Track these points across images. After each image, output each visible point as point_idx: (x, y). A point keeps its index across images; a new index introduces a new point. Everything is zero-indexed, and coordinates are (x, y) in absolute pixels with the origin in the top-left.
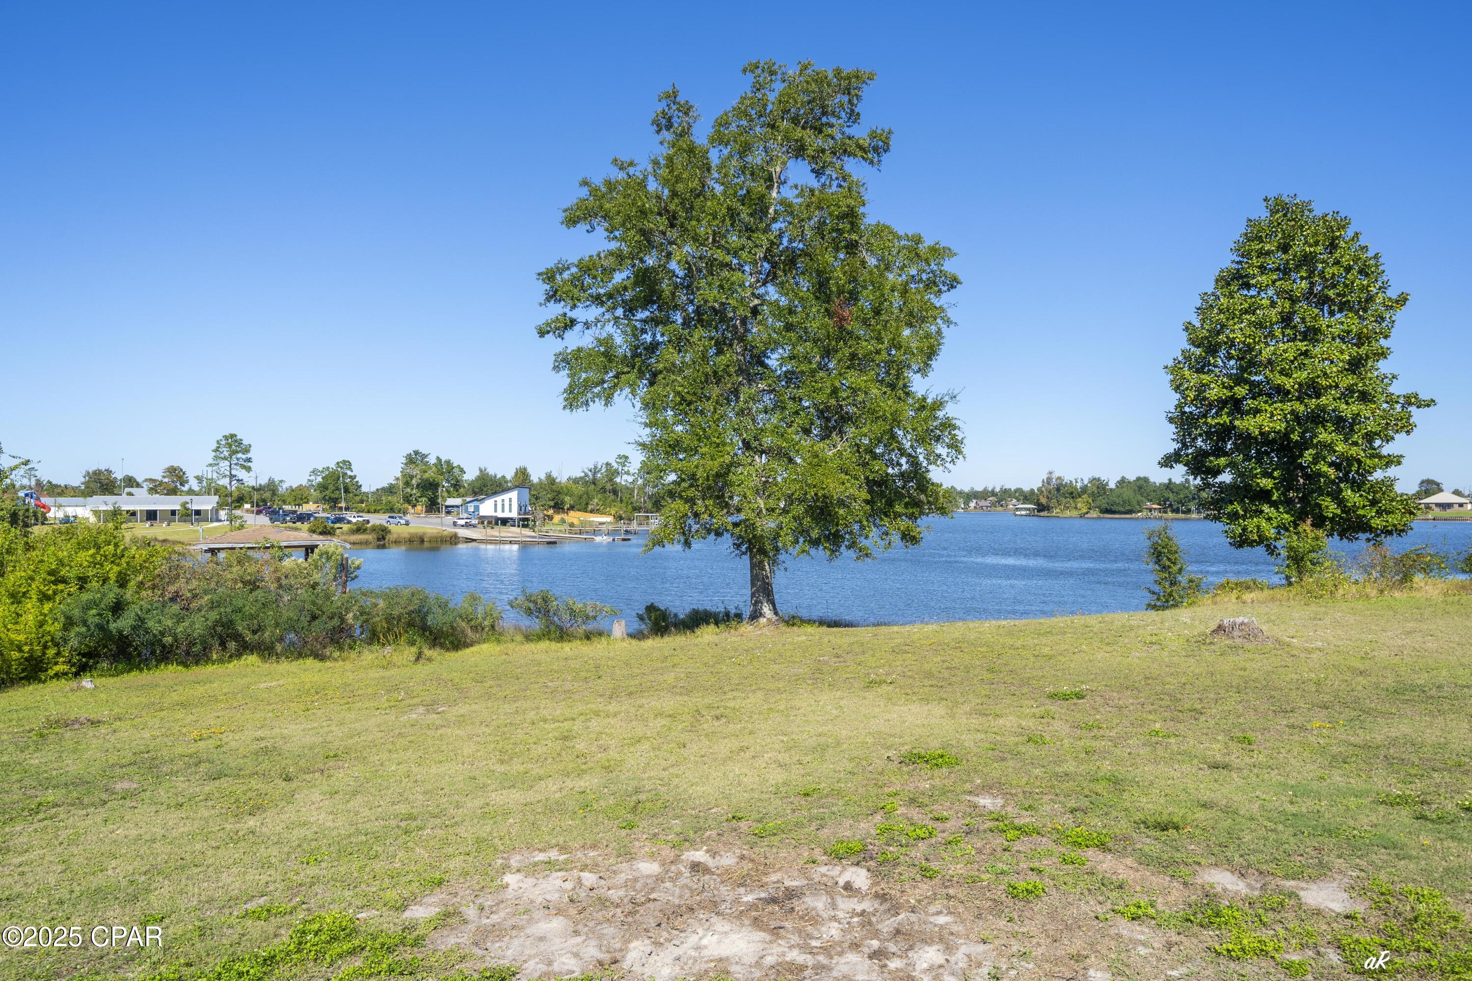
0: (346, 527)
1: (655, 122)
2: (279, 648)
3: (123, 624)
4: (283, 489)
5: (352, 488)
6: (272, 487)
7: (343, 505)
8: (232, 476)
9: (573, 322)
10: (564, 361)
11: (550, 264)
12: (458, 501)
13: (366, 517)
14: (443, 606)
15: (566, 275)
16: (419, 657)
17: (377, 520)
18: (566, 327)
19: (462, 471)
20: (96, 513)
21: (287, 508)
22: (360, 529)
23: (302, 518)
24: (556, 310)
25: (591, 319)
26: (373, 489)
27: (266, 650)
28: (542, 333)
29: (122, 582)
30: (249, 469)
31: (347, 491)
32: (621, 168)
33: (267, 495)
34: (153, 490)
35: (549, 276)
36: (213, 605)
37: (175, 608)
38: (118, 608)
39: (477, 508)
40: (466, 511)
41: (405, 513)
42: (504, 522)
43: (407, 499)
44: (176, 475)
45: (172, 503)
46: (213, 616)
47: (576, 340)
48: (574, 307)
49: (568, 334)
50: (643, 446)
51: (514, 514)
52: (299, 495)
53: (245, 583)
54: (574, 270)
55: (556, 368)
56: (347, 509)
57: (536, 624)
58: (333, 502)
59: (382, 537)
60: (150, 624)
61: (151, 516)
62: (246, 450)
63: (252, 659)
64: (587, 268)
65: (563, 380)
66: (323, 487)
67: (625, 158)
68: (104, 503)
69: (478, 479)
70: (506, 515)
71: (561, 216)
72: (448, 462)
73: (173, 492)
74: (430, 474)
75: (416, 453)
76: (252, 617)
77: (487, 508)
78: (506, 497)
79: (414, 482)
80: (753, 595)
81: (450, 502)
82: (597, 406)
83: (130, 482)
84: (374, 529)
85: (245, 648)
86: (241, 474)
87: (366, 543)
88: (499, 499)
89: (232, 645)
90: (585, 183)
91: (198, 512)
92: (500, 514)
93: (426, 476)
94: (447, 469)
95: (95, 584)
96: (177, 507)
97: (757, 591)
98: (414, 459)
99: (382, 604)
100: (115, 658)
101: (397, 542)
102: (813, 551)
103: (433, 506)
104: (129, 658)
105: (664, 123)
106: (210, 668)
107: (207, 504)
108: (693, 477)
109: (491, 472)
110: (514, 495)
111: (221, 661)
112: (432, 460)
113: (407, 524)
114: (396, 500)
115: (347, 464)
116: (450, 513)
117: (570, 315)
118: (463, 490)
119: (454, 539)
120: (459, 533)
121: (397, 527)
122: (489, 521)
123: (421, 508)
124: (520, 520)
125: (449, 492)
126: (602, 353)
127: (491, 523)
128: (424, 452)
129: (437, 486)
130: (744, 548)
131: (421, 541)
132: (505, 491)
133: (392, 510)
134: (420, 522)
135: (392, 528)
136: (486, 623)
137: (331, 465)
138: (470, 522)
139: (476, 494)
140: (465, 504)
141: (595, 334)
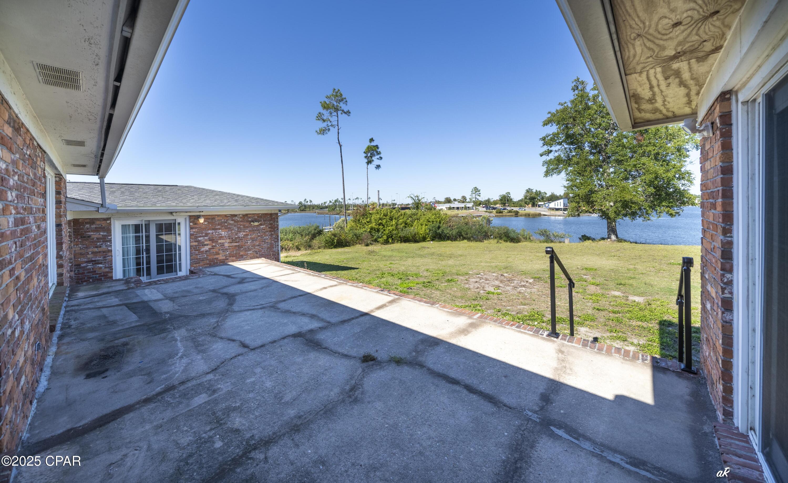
0: (506, 211)
1: (572, 89)
2: (472, 239)
3: (440, 231)
4: (492, 201)
5: (509, 200)
6: (488, 201)
7: (507, 205)
8: (476, 198)
9: (551, 151)
10: (545, 163)
11: (544, 135)
12: (542, 203)
13: (513, 208)
14: (514, 232)
15: (549, 138)
16: (498, 242)
17: (515, 209)
18: (549, 153)
19: (546, 194)
20: (446, 208)
21: (492, 206)
22: (510, 212)
23: (494, 208)
24: (546, 148)
25: (557, 149)
26: (517, 200)
27: (469, 239)
28: (541, 155)
29: (440, 223)
30: (480, 196)
31: (508, 201)
32: (562, 105)
33: (487, 202)
34: (459, 202)
35: (543, 139)
36: (457, 228)
37: (449, 228)
38: (439, 227)
39: (549, 205)
40: (545, 206)
41: (525, 207)
42: (557, 209)
43: (526, 203)
44: (464, 198)
45: (462, 205)
46: (457, 230)
47: (552, 156)
48: (551, 147)
49: (550, 155)
50: (565, 187)
51: (562, 207)
52: (495, 203)
53: (465, 224)
54: (551, 136)
55: (543, 165)
56: (508, 206)
57: (542, 238)
58: (504, 204)
59: (517, 214)
60: (445, 231)
61: (458, 208)
62: (479, 191)
63: (465, 241)
64: (554, 135)
65: (544, 169)
66: (501, 200)
67: (563, 102)
68: (448, 205)
69: (550, 196)
70: (559, 207)
71: (542, 124)
72: (540, 191)
73: (463, 202)
74: (533, 195)
75: (529, 189)
76: (466, 231)
77: (552, 205)
78: (559, 201)
79: (528, 198)
80: (608, 232)
81: (540, 203)
82: (555, 176)
83: (455, 200)
84: (514, 212)
85: (464, 238)
86: (478, 197)
87: (512, 216)
88: (556, 202)
89: (461, 237)
90: (549, 113)
91: (468, 207)
92: (557, 207)
93: (532, 196)
94: (538, 193)
95: (435, 223)
96: (464, 206)
97: (610, 231)
98: (528, 191)
99: (497, 230)
100: (439, 238)
101: (521, 215)
102: (624, 218)
103: (534, 205)
104: (441, 238)
105: (575, 88)
106: (457, 242)
107: (470, 205)
108: (579, 195)
109: (555, 193)
110: (562, 201)
111: (459, 241)
112: (534, 191)
113: (525, 210)
114: (523, 203)
115: (509, 193)
116: (540, 207)
117: (550, 149)
118: (545, 200)
119: (540, 215)
120: (542, 213)
121: (522, 211)
122: (553, 209)
123: (530, 205)
124: (564, 209)
125: (540, 200)
126: (557, 160)
127: (553, 210)
128: (532, 188)
129: (535, 199)
130: (604, 217)
131: (529, 215)
132: (559, 199)
133: (521, 206)
134: (529, 209)
135: (520, 211)
136: (528, 237)
137: (504, 193)
138: (546, 209)
139: (549, 201)
140: (545, 204)
141: (557, 154)
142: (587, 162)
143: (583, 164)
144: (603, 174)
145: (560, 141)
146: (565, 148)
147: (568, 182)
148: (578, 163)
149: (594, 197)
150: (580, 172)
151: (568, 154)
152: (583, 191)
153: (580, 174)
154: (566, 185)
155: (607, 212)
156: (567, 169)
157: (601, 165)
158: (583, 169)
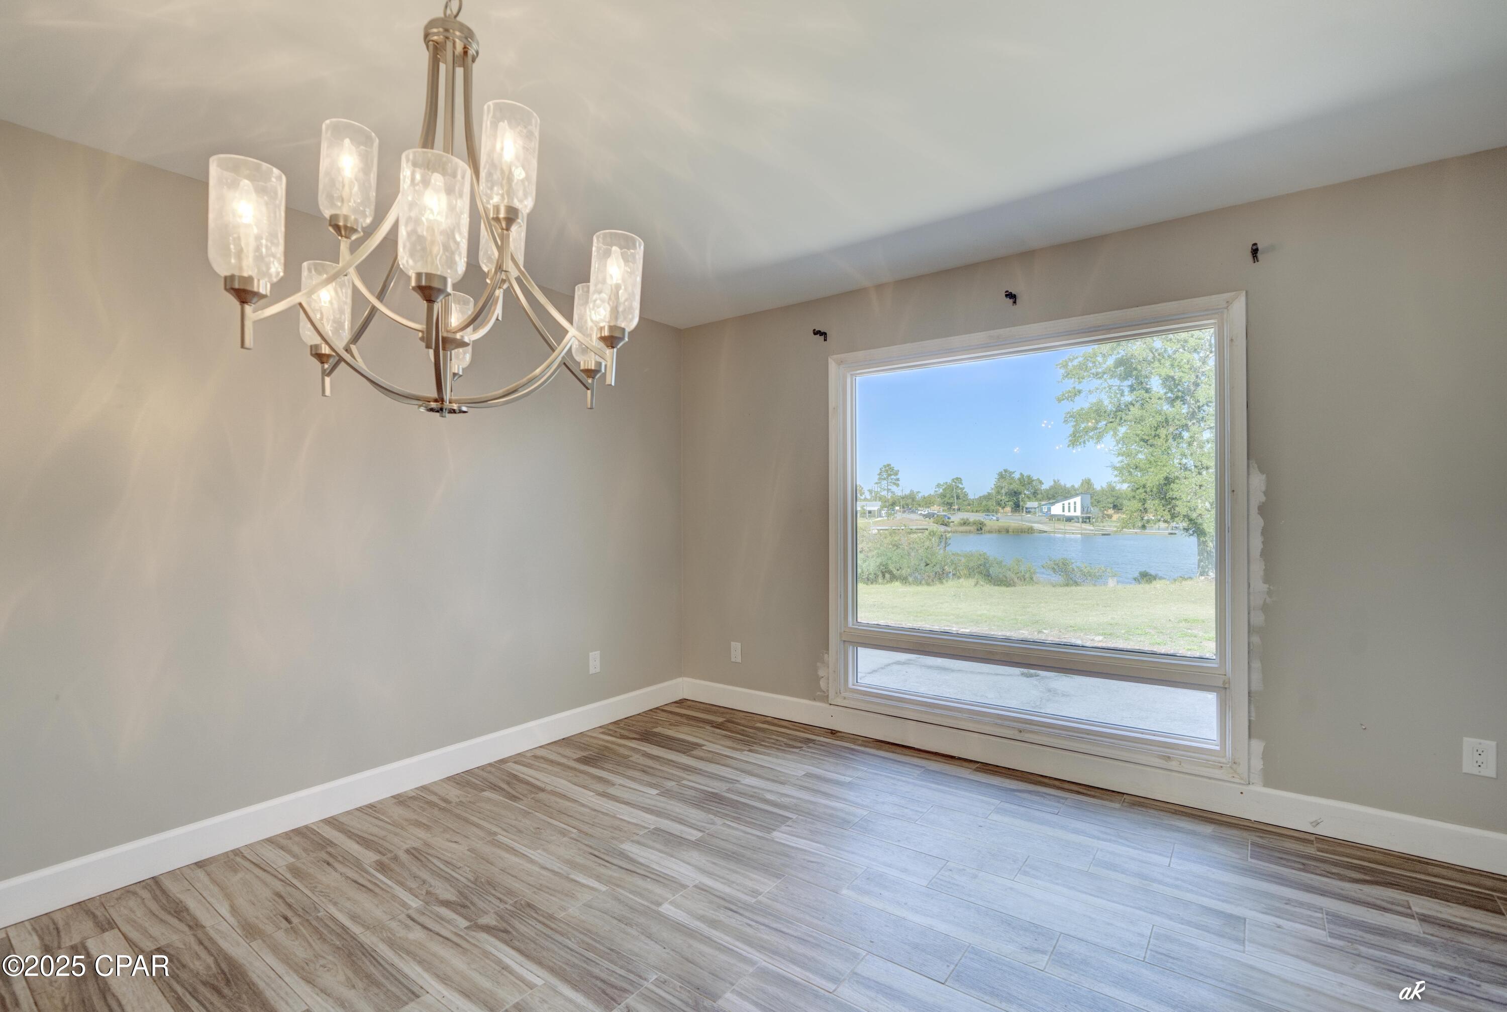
0: (955, 521)
2: (910, 579)
4: (919, 497)
5: (961, 496)
6: (912, 496)
7: (956, 507)
8: (888, 490)
9: (1081, 392)
10: (1069, 416)
12: (1035, 504)
13: (969, 514)
14: (999, 564)
17: (977, 517)
18: (1076, 395)
19: (1041, 483)
21: (921, 508)
22: (964, 523)
24: (1068, 385)
25: (1093, 388)
26: (976, 496)
27: (904, 580)
28: (1060, 400)
30: (898, 485)
31: (958, 498)
33: (910, 500)
39: (1049, 509)
40: (1041, 511)
41: (997, 512)
42: (1069, 519)
43: (999, 504)
46: (879, 560)
47: (1082, 402)
48: (1081, 382)
49: (1078, 399)
51: (1078, 513)
52: (929, 500)
53: (894, 545)
55: (1066, 422)
56: (959, 510)
58: (950, 505)
59: (980, 527)
62: (896, 474)
63: (897, 584)
66: (943, 495)
69: (1051, 488)
70: (1072, 514)
72: (1029, 477)
74: (1015, 486)
75: (1006, 471)
76: (897, 562)
77: (1057, 509)
78: (1073, 500)
79: (1003, 491)
81: (1029, 504)
82: (1091, 444)
84: (974, 523)
85: (894, 578)
86: (894, 488)
87: (970, 532)
88: (1065, 503)
89: (887, 576)
91: (870, 512)
92: (1067, 513)
93: (1012, 487)
94: (1026, 481)
97: (1204, 560)
98: (1004, 475)
101: (990, 532)
103: (1017, 507)
107: (875, 506)
108: (1144, 487)
109: (1062, 483)
110: (1078, 500)
112: (1017, 476)
113: (998, 519)
114: (992, 504)
115: (959, 480)
116: (1029, 512)
117: (1078, 387)
118: (1039, 496)
119: (1030, 531)
120: (1037, 526)
121: (991, 521)
122: (1059, 518)
123: (1008, 509)
124: (1083, 518)
125: (1029, 498)
126: (1096, 411)
127: (1059, 520)
128: (1011, 470)
129: (1020, 493)
130: (1191, 532)
131: (1007, 531)
132: (1072, 496)
133: (988, 510)
134: (1007, 518)
135: (987, 522)
136: (1027, 575)
137: (949, 481)
138: (1045, 519)
139: (1049, 499)
140: (1040, 506)
141: (1093, 399)
142: (1159, 418)
143: (1151, 421)
144: (1190, 444)
145: (1100, 370)
146: (1110, 387)
147: (1120, 458)
148: (1139, 420)
149: (1176, 490)
150: (1147, 438)
151: (1119, 400)
152: (1153, 479)
153: (1146, 441)
154: (1118, 465)
155: (1200, 521)
156: (1115, 431)
157: (1186, 425)
158: (1153, 433)
